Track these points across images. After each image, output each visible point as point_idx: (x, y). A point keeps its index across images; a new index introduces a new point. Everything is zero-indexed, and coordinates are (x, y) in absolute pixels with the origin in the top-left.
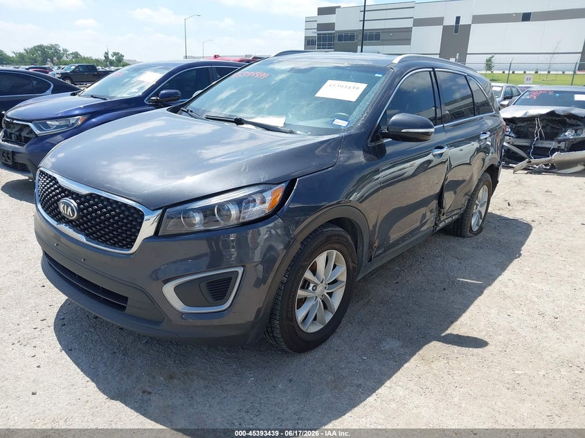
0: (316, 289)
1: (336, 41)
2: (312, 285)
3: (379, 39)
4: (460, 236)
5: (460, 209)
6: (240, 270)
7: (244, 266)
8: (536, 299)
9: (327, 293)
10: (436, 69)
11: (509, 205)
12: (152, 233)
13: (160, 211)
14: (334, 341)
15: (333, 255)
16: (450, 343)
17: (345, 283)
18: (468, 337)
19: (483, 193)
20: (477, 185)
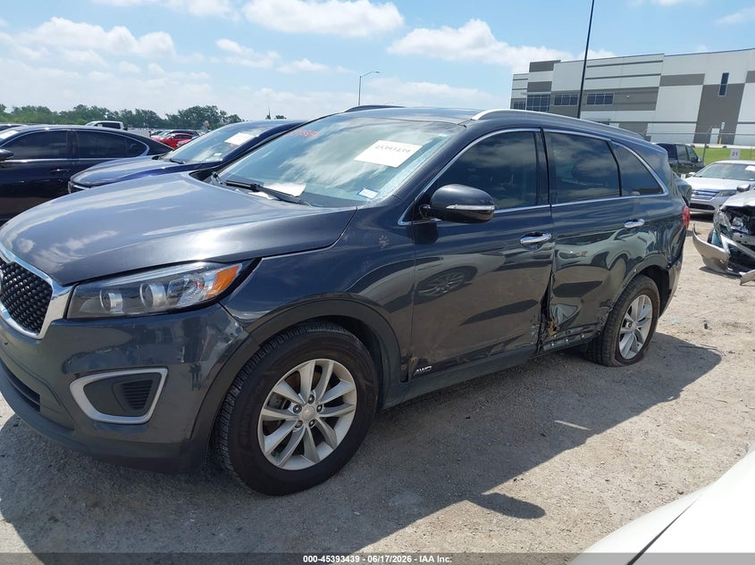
0: (300, 410)
1: (552, 105)
2: (293, 405)
3: (611, 103)
4: (597, 363)
5: (596, 324)
6: (163, 372)
7: (166, 367)
8: (664, 462)
9: (322, 418)
10: (545, 130)
11: (706, 327)
12: (60, 316)
13: (70, 288)
14: (333, 486)
15: (328, 365)
16: (494, 509)
17: (354, 407)
18: (526, 504)
19: (641, 305)
20: (626, 292)
